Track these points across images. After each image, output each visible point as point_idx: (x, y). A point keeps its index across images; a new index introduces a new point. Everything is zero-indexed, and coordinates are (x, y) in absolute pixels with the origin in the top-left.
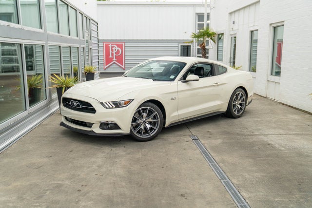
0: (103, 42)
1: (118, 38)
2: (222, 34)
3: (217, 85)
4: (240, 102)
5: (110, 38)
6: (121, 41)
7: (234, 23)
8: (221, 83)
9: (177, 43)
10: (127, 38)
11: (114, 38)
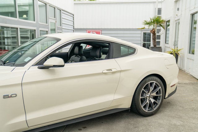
0: (87, 30)
1: (97, 27)
2: (169, 21)
3: (110, 72)
4: (154, 94)
5: (91, 27)
6: (99, 29)
7: (178, 9)
8: (120, 69)
9: (140, 31)
10: (103, 27)
11: (94, 27)
